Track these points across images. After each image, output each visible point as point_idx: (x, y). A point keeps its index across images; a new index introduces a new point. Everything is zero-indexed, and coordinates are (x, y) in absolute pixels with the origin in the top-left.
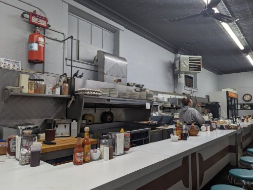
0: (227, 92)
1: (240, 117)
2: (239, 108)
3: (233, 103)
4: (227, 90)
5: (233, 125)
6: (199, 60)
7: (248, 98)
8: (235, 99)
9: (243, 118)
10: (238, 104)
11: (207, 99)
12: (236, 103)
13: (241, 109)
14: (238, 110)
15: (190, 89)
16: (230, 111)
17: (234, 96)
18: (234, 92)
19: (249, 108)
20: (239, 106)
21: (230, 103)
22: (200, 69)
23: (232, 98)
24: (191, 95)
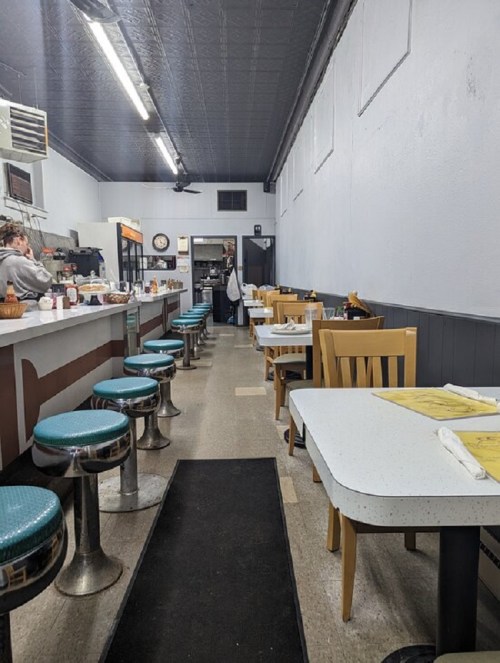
0: (119, 225)
1: (141, 283)
2: (145, 267)
3: (132, 253)
4: (118, 220)
5: (119, 292)
6: (41, 123)
7: (161, 242)
8: (136, 244)
9: (147, 284)
10: (142, 256)
11: (73, 241)
12: (139, 253)
13: (149, 269)
14: (143, 270)
15: (23, 207)
16: (125, 272)
17: (133, 236)
18: (135, 226)
19: (165, 265)
20: (145, 259)
21: (125, 254)
22: (43, 147)
23: (130, 242)
24: (27, 224)
